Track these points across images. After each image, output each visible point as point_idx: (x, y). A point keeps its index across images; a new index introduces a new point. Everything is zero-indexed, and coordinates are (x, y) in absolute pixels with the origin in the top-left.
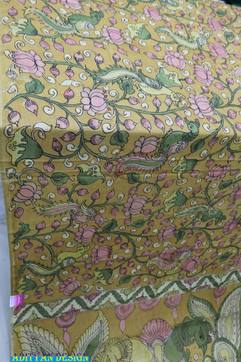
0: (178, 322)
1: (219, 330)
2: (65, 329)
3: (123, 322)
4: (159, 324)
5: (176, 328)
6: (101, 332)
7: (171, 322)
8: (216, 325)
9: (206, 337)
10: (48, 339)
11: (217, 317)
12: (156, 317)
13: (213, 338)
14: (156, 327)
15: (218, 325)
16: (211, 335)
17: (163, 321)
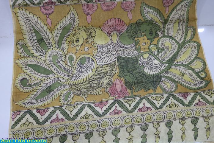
0: (132, 22)
1: (166, 31)
2: (47, 16)
3: (89, 17)
4: (117, 22)
5: (130, 25)
6: (73, 21)
7: (127, 21)
8: (164, 27)
9: (154, 34)
10: (36, 20)
11: (165, 22)
12: (115, 17)
13: (160, 35)
14: (115, 24)
15: (166, 27)
16: (159, 33)
17: (120, 20)
